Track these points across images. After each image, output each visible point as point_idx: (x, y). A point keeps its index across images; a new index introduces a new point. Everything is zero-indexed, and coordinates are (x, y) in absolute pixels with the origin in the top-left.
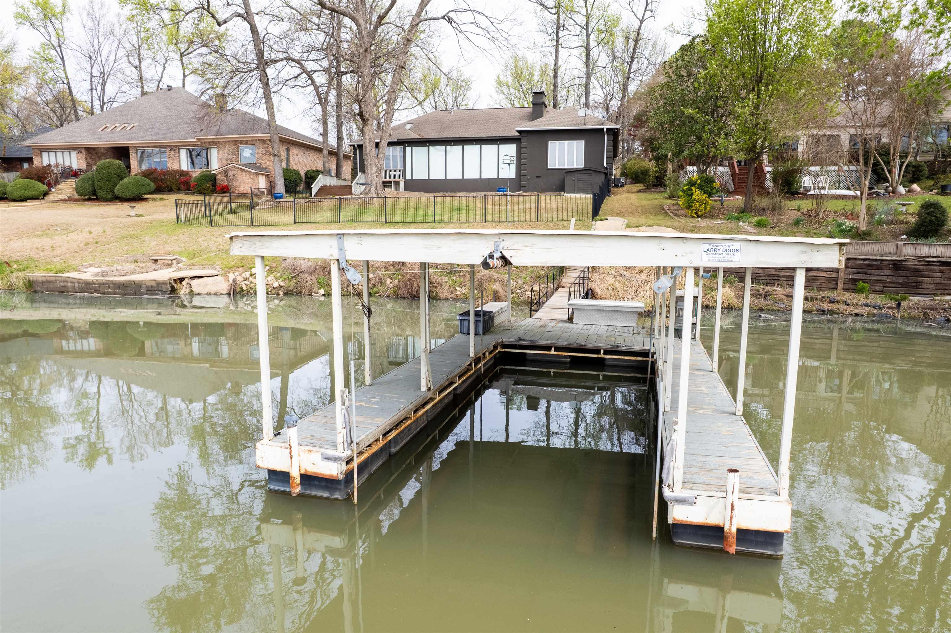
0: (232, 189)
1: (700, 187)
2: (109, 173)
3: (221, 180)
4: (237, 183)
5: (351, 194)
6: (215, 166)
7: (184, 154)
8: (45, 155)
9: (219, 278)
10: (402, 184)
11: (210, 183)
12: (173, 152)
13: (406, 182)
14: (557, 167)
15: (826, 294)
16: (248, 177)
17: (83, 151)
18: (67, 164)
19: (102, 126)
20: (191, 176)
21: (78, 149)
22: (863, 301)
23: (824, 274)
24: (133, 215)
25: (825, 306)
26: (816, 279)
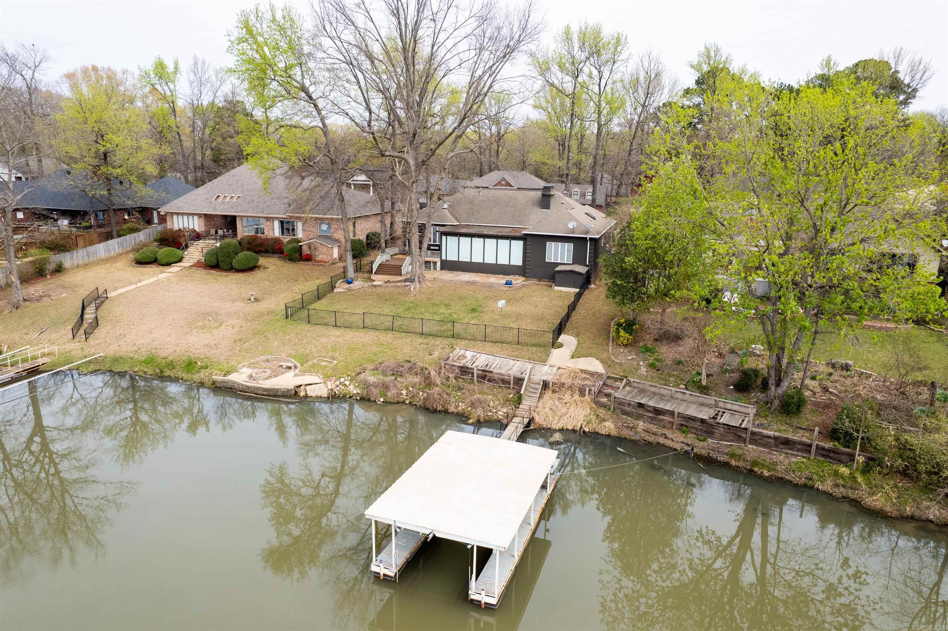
0: (314, 257)
1: (624, 329)
2: (228, 251)
3: (306, 251)
4: (317, 253)
5: (401, 275)
6: (300, 234)
7: (277, 224)
8: (175, 217)
9: (322, 385)
10: (439, 264)
11: (298, 253)
12: (268, 223)
13: (442, 262)
14: (552, 261)
15: (665, 431)
16: (325, 249)
17: (203, 216)
18: (191, 227)
19: (215, 194)
20: (282, 242)
21: (200, 215)
22: (682, 439)
23: (667, 418)
24: (252, 299)
25: (661, 440)
26: (662, 420)
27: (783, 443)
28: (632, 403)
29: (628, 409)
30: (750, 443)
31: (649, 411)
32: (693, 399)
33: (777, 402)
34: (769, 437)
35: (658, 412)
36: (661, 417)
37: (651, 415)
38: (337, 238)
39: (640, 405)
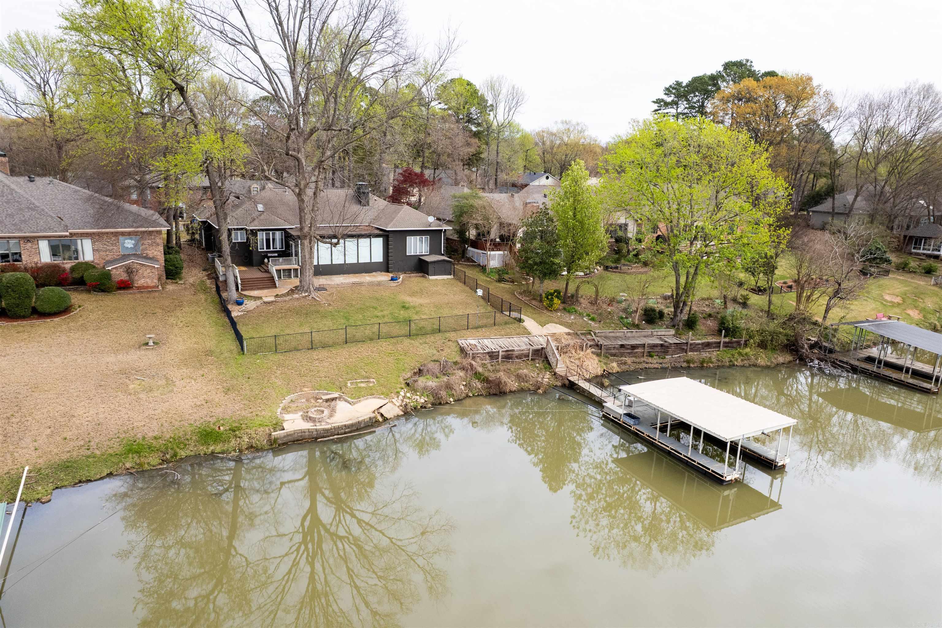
0: (134, 283)
5: (276, 287)
6: (89, 256)
7: (44, 246)
9: (390, 404)
12: (27, 244)
14: (415, 254)
23: (640, 350)
24: (151, 343)
25: (647, 366)
26: (636, 352)
27: (706, 346)
28: (617, 346)
29: (613, 351)
30: (690, 351)
31: (628, 349)
32: (638, 334)
33: (681, 324)
34: (699, 344)
35: (634, 347)
36: (636, 351)
37: (629, 351)
38: (151, 256)
39: (622, 346)
